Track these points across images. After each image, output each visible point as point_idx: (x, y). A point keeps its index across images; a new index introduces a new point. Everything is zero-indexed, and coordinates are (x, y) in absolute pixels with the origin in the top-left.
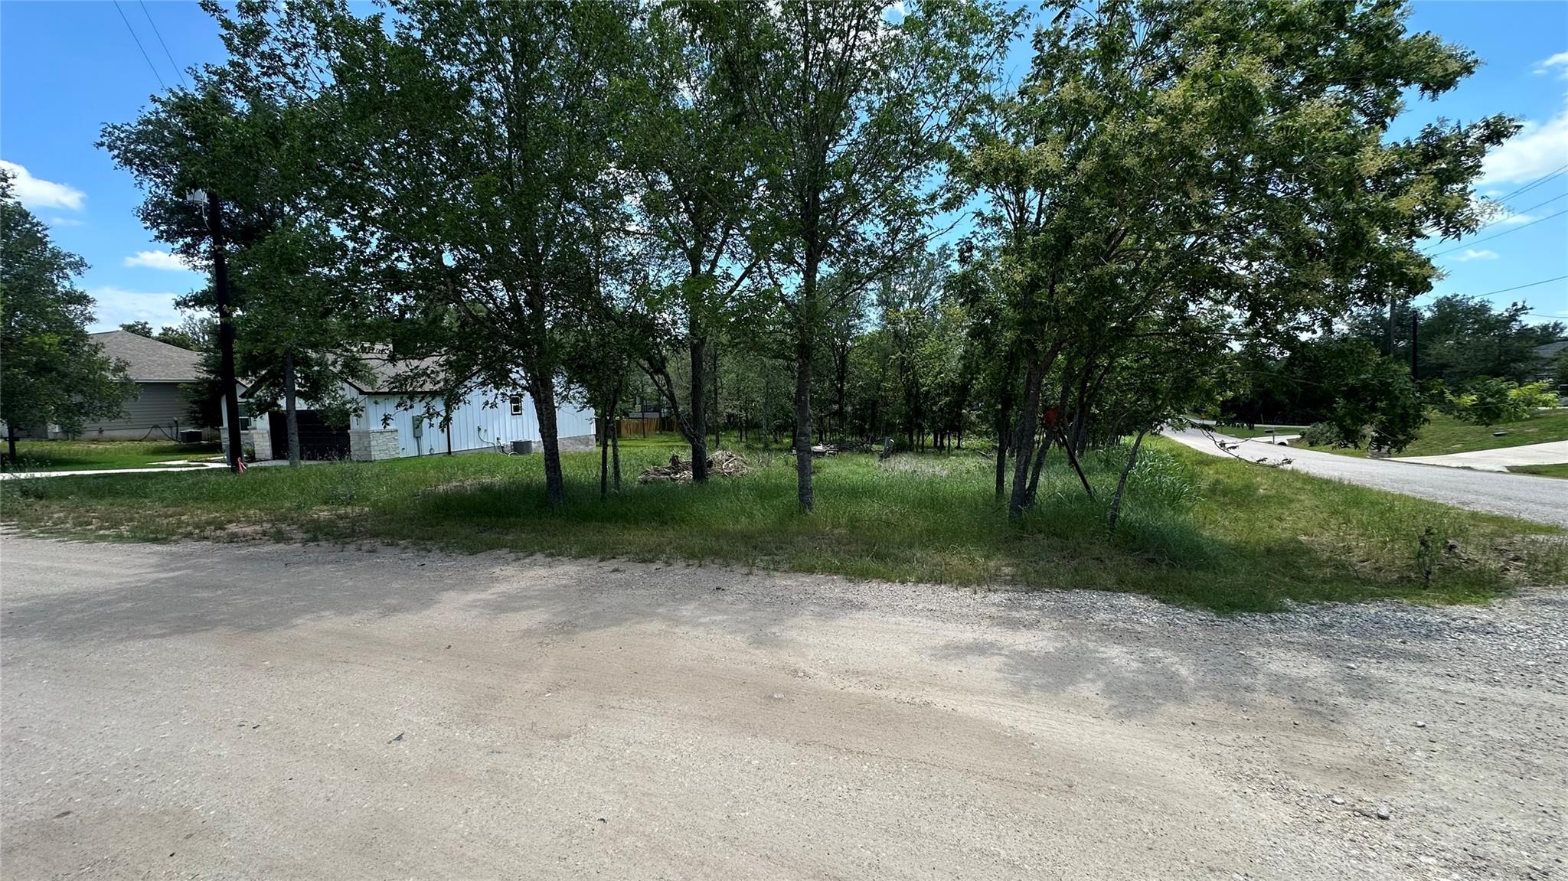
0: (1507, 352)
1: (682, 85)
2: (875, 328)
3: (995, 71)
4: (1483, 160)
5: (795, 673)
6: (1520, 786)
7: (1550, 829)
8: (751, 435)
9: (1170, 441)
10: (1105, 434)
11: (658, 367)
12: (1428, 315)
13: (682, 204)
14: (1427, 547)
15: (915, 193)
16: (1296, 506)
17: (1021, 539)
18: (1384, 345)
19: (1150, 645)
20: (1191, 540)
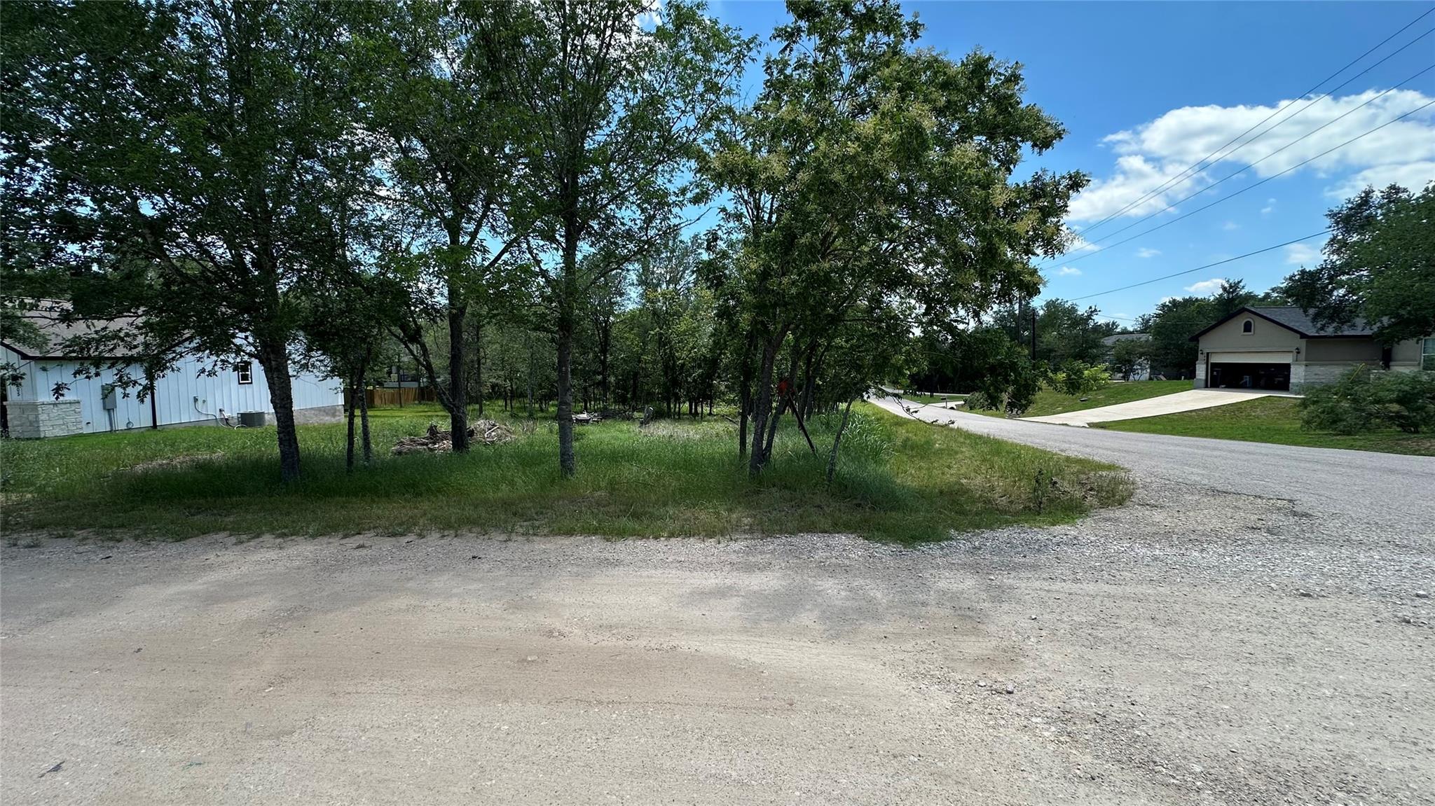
0: (1086, 342)
1: (438, 55)
2: (635, 306)
3: (734, 87)
4: (1069, 203)
5: (550, 633)
6: (1089, 654)
7: (1107, 683)
8: (516, 404)
9: (874, 407)
10: (827, 403)
11: (414, 336)
12: (1041, 313)
13: (439, 175)
14: (1039, 484)
15: (668, 185)
16: (960, 456)
17: (758, 492)
18: (1014, 334)
19: (855, 576)
20: (888, 487)
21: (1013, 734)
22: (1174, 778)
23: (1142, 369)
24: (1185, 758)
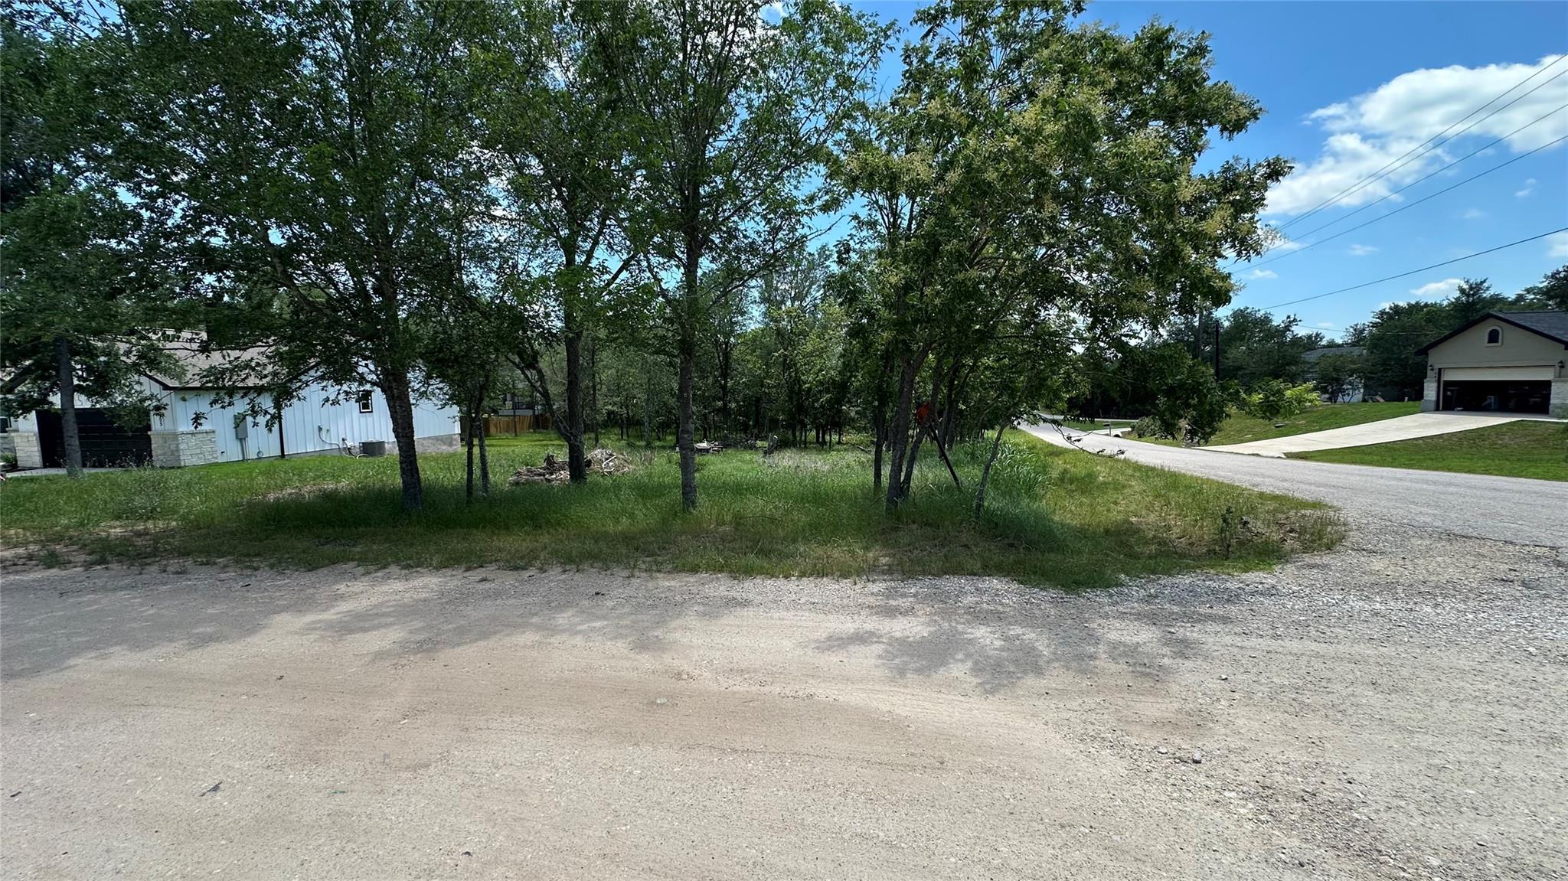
0: (1284, 357)
1: (553, 64)
2: (758, 326)
3: (869, 80)
4: (1266, 194)
5: (678, 676)
6: (1294, 723)
7: (1318, 757)
8: (632, 432)
9: (1026, 435)
10: (971, 429)
11: (530, 361)
12: (1226, 324)
13: (554, 191)
14: (1228, 524)
15: (795, 193)
16: (1128, 491)
17: (896, 529)
18: (1194, 349)
19: (1010, 624)
20: (1044, 525)
21: (1201, 808)
22: (1404, 871)
23: (1354, 390)
24: (1418, 848)
